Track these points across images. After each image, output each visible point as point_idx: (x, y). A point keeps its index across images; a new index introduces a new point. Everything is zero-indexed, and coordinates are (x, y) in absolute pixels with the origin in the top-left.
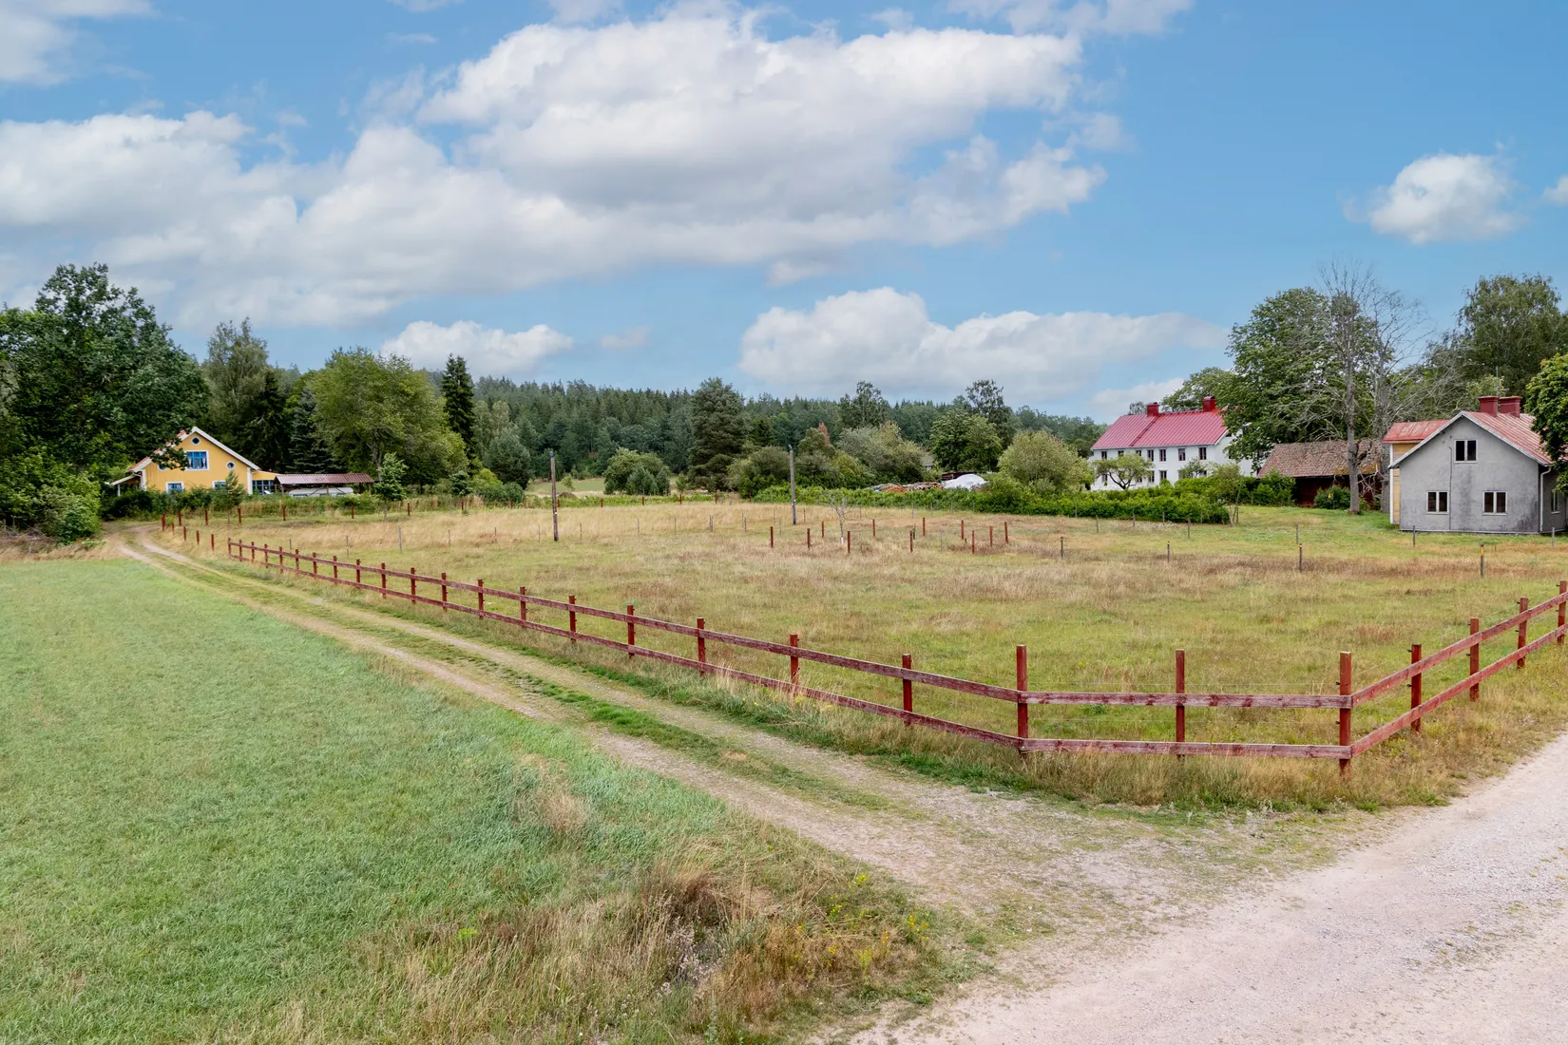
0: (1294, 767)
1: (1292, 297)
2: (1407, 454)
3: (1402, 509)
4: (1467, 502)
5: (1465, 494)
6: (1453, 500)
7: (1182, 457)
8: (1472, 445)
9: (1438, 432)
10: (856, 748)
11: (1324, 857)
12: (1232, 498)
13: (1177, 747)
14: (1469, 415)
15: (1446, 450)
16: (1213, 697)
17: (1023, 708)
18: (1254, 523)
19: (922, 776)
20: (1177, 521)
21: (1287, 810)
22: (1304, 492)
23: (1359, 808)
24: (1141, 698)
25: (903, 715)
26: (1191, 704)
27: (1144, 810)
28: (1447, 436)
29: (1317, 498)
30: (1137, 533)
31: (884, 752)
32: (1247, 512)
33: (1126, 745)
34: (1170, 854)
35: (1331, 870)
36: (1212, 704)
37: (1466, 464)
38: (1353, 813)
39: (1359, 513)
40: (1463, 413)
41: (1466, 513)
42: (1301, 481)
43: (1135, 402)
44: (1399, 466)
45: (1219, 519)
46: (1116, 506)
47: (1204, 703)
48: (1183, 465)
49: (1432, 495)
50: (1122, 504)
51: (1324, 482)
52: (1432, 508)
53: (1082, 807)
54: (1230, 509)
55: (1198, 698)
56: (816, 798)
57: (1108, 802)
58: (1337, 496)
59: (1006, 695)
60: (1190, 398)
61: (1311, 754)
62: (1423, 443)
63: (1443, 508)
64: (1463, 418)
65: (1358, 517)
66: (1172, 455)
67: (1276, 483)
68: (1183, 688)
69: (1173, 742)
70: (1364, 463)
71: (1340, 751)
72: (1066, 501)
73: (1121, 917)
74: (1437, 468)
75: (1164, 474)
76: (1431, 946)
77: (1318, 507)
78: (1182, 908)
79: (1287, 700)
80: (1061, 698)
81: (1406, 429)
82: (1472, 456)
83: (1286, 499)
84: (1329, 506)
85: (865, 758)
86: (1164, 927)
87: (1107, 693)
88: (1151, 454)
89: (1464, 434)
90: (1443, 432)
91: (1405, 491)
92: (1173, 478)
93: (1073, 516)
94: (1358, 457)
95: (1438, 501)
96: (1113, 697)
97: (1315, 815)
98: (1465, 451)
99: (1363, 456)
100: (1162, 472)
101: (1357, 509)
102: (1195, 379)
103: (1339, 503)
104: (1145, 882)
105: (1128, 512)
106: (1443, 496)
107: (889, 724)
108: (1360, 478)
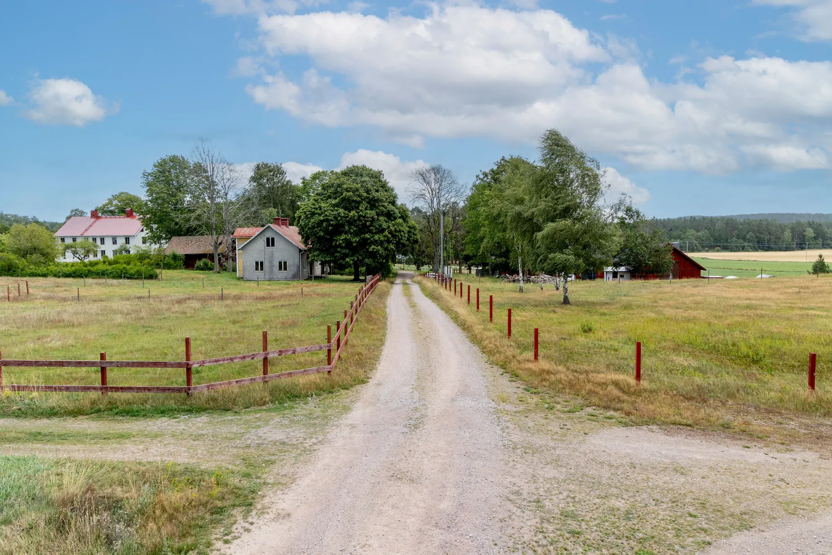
0: (313, 377)
1: (174, 159)
2: (246, 243)
3: (244, 270)
4: (272, 266)
5: (271, 262)
6: (266, 265)
7: (115, 242)
8: (273, 239)
9: (259, 233)
10: (76, 413)
11: (347, 409)
12: (158, 265)
13: (264, 378)
14: (271, 225)
15: (262, 242)
16: (280, 351)
17: (189, 370)
18: (170, 280)
19: (134, 418)
20: (128, 278)
21: (320, 395)
22: (190, 262)
23: (343, 389)
24: (249, 356)
25: (101, 389)
26: (270, 356)
27: (264, 407)
28: (262, 235)
29: (196, 265)
30: (111, 285)
31: (99, 411)
32: (165, 273)
33: (241, 381)
34: (292, 421)
35: (352, 413)
36: (279, 355)
37: (270, 248)
38: (343, 392)
39: (219, 273)
40: (269, 224)
41: (271, 271)
42: (188, 257)
43: (73, 209)
44: (242, 249)
45: (152, 277)
46: (89, 271)
47: (276, 355)
48: (116, 247)
49: (257, 263)
50: (92, 269)
51: (200, 257)
52: (257, 269)
53: (236, 412)
54: (158, 271)
55: (273, 352)
56: (83, 442)
57: (247, 408)
58: (206, 264)
59: (179, 365)
60: (112, 208)
61: (318, 371)
62: (252, 238)
63: (262, 269)
64: (269, 227)
65: (219, 275)
66: (109, 242)
67: (175, 257)
68: (266, 349)
69: (262, 376)
70: (221, 247)
71: (328, 367)
72: (52, 268)
73: (297, 449)
74: (258, 250)
75: (103, 252)
76: (405, 426)
77: (197, 270)
78: (316, 438)
79: (309, 349)
80: (210, 362)
81: (243, 231)
82: (273, 245)
83: (180, 266)
84: (202, 269)
85: (87, 417)
86: (316, 447)
87: (233, 356)
88: (94, 239)
89: (269, 235)
90: (261, 233)
91: (244, 260)
92: (110, 255)
93: (59, 277)
94: (217, 245)
95: (259, 266)
96: (236, 358)
97: (330, 395)
98: (270, 242)
99: (220, 244)
100: (102, 251)
101: (218, 270)
102: (115, 197)
103: (206, 268)
104: (292, 434)
105: (98, 274)
106: (262, 263)
107: (93, 395)
108: (219, 255)
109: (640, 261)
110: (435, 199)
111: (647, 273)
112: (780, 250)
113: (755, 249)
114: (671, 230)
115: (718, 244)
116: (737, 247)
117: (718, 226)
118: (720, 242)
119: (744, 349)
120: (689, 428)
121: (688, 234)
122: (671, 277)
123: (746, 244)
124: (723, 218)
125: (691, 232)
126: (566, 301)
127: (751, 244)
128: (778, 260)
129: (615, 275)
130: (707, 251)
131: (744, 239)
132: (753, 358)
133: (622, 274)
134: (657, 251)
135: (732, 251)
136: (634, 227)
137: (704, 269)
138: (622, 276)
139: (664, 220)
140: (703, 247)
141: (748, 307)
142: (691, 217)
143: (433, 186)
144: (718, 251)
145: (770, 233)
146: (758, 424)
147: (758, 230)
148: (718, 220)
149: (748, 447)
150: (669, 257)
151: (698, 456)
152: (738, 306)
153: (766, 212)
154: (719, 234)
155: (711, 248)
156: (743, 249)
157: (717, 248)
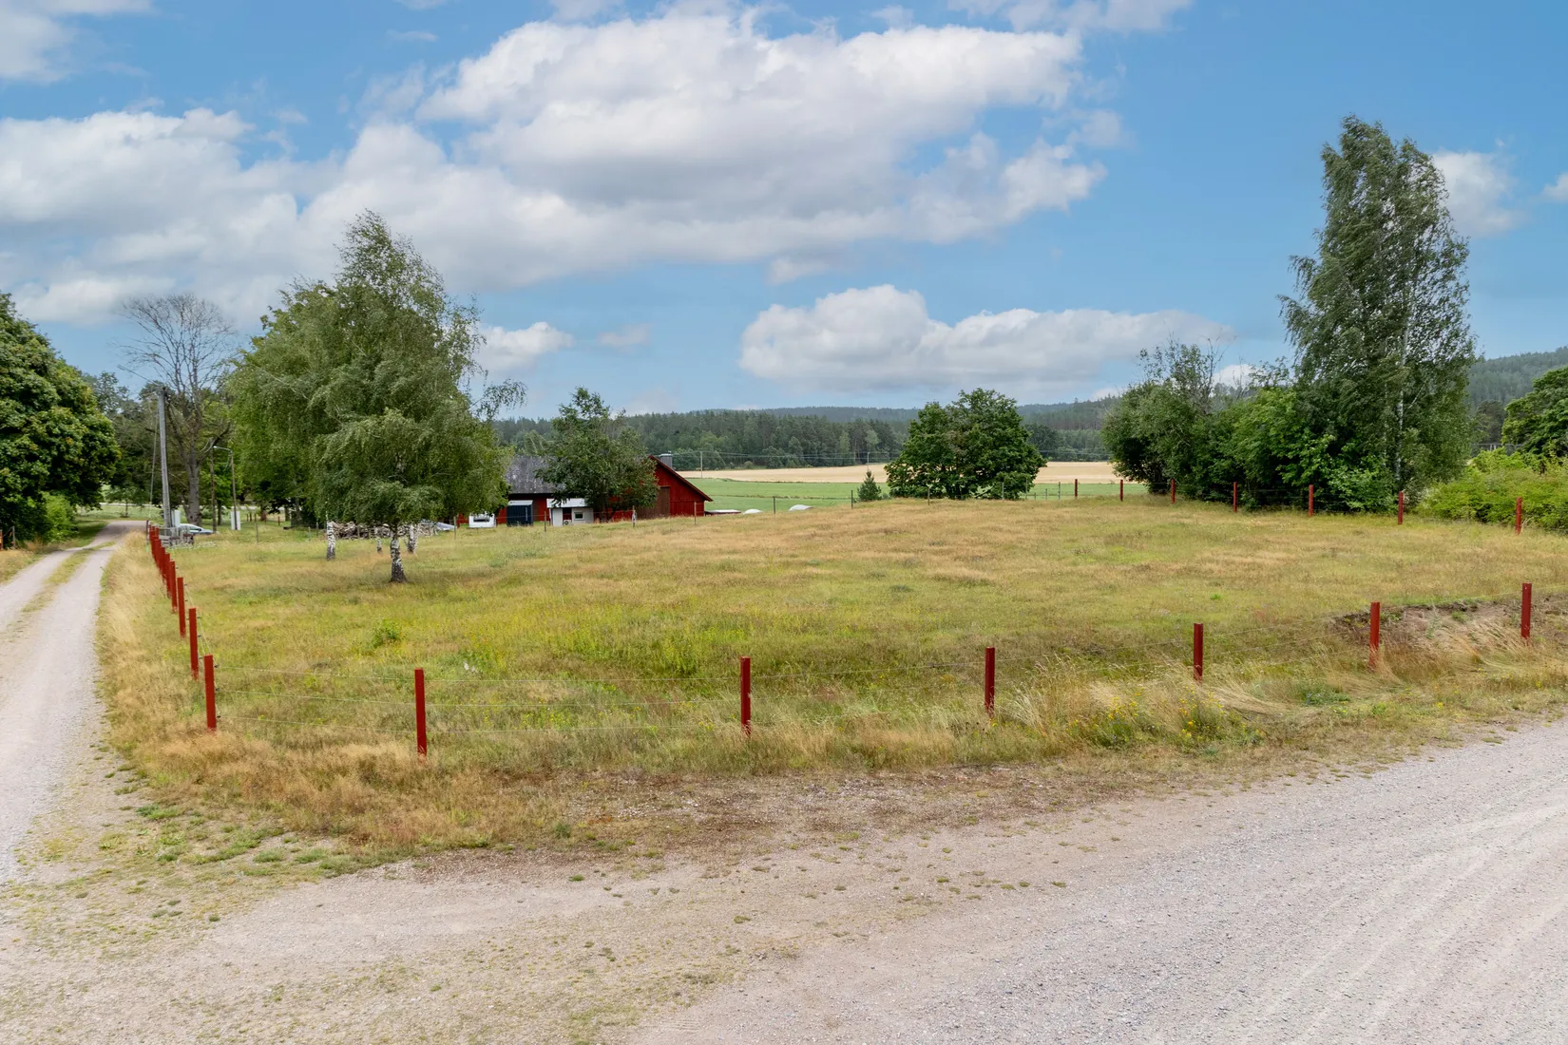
109: (602, 488)
110: (184, 365)
111: (614, 509)
112: (835, 464)
113: (802, 465)
114: (678, 432)
115: (749, 456)
116: (775, 460)
117: (749, 427)
118: (751, 453)
119: (669, 653)
120: (482, 852)
121: (703, 439)
122: (634, 516)
123: (788, 456)
124: (753, 413)
125: (708, 437)
126: (397, 575)
127: (794, 456)
128: (832, 480)
129: (567, 513)
130: (733, 468)
131: (785, 447)
132: (682, 668)
133: (579, 511)
134: (629, 470)
135: (769, 467)
136: (592, 425)
137: (710, 500)
138: (579, 516)
139: (665, 415)
140: (727, 461)
141: (724, 567)
142: (707, 411)
143: (177, 337)
144: (749, 468)
145: (821, 439)
146: (627, 813)
147: (804, 433)
148: (747, 417)
149: (579, 879)
150: (651, 479)
151: (457, 928)
152: (705, 566)
153: (817, 405)
154: (751, 441)
155: (737, 463)
156: (785, 464)
157: (748, 463)
